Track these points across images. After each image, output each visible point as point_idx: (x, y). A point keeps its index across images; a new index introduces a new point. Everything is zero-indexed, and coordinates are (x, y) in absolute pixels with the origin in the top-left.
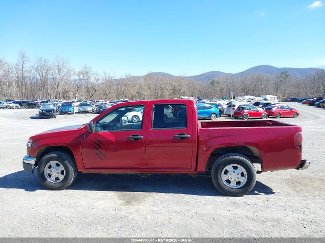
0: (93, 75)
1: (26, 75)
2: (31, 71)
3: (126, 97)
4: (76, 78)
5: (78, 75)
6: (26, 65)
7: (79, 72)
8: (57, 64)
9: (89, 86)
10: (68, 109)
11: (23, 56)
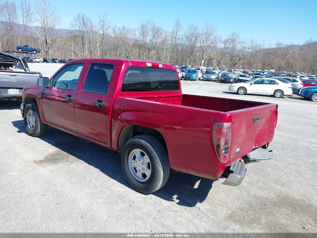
0: (239, 42)
1: (178, 42)
2: (183, 38)
3: (272, 68)
4: (222, 46)
5: (225, 43)
6: (179, 33)
7: (226, 40)
8: (205, 32)
9: (234, 54)
10: (192, 76)
11: (178, 24)
